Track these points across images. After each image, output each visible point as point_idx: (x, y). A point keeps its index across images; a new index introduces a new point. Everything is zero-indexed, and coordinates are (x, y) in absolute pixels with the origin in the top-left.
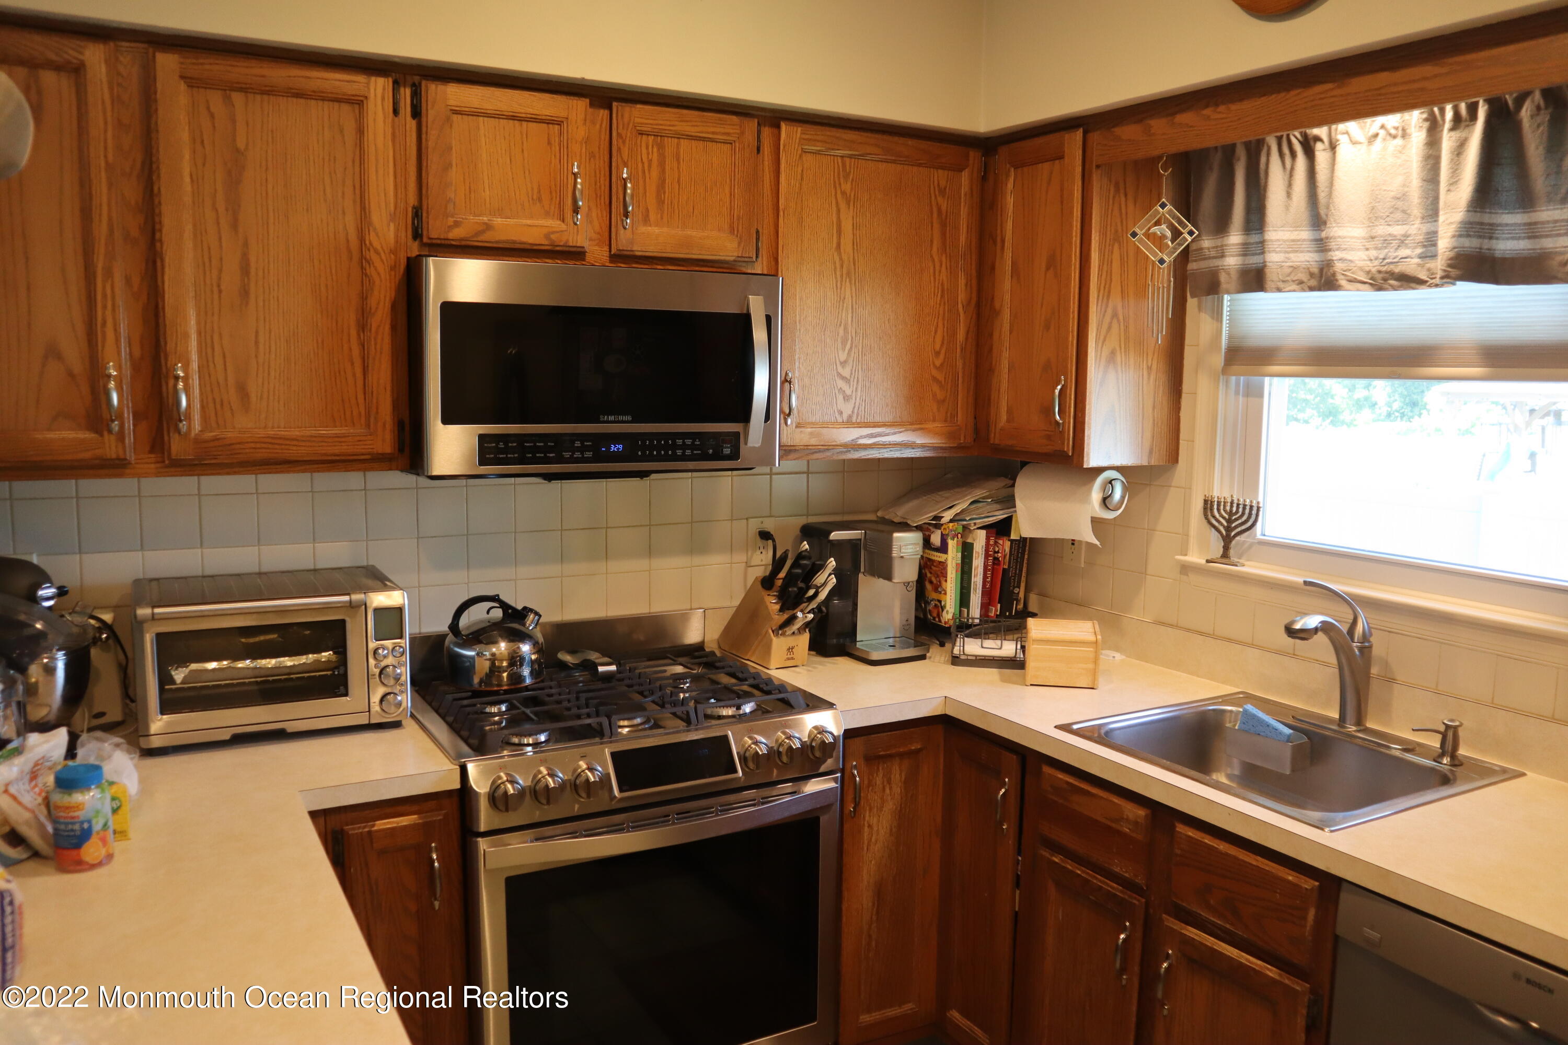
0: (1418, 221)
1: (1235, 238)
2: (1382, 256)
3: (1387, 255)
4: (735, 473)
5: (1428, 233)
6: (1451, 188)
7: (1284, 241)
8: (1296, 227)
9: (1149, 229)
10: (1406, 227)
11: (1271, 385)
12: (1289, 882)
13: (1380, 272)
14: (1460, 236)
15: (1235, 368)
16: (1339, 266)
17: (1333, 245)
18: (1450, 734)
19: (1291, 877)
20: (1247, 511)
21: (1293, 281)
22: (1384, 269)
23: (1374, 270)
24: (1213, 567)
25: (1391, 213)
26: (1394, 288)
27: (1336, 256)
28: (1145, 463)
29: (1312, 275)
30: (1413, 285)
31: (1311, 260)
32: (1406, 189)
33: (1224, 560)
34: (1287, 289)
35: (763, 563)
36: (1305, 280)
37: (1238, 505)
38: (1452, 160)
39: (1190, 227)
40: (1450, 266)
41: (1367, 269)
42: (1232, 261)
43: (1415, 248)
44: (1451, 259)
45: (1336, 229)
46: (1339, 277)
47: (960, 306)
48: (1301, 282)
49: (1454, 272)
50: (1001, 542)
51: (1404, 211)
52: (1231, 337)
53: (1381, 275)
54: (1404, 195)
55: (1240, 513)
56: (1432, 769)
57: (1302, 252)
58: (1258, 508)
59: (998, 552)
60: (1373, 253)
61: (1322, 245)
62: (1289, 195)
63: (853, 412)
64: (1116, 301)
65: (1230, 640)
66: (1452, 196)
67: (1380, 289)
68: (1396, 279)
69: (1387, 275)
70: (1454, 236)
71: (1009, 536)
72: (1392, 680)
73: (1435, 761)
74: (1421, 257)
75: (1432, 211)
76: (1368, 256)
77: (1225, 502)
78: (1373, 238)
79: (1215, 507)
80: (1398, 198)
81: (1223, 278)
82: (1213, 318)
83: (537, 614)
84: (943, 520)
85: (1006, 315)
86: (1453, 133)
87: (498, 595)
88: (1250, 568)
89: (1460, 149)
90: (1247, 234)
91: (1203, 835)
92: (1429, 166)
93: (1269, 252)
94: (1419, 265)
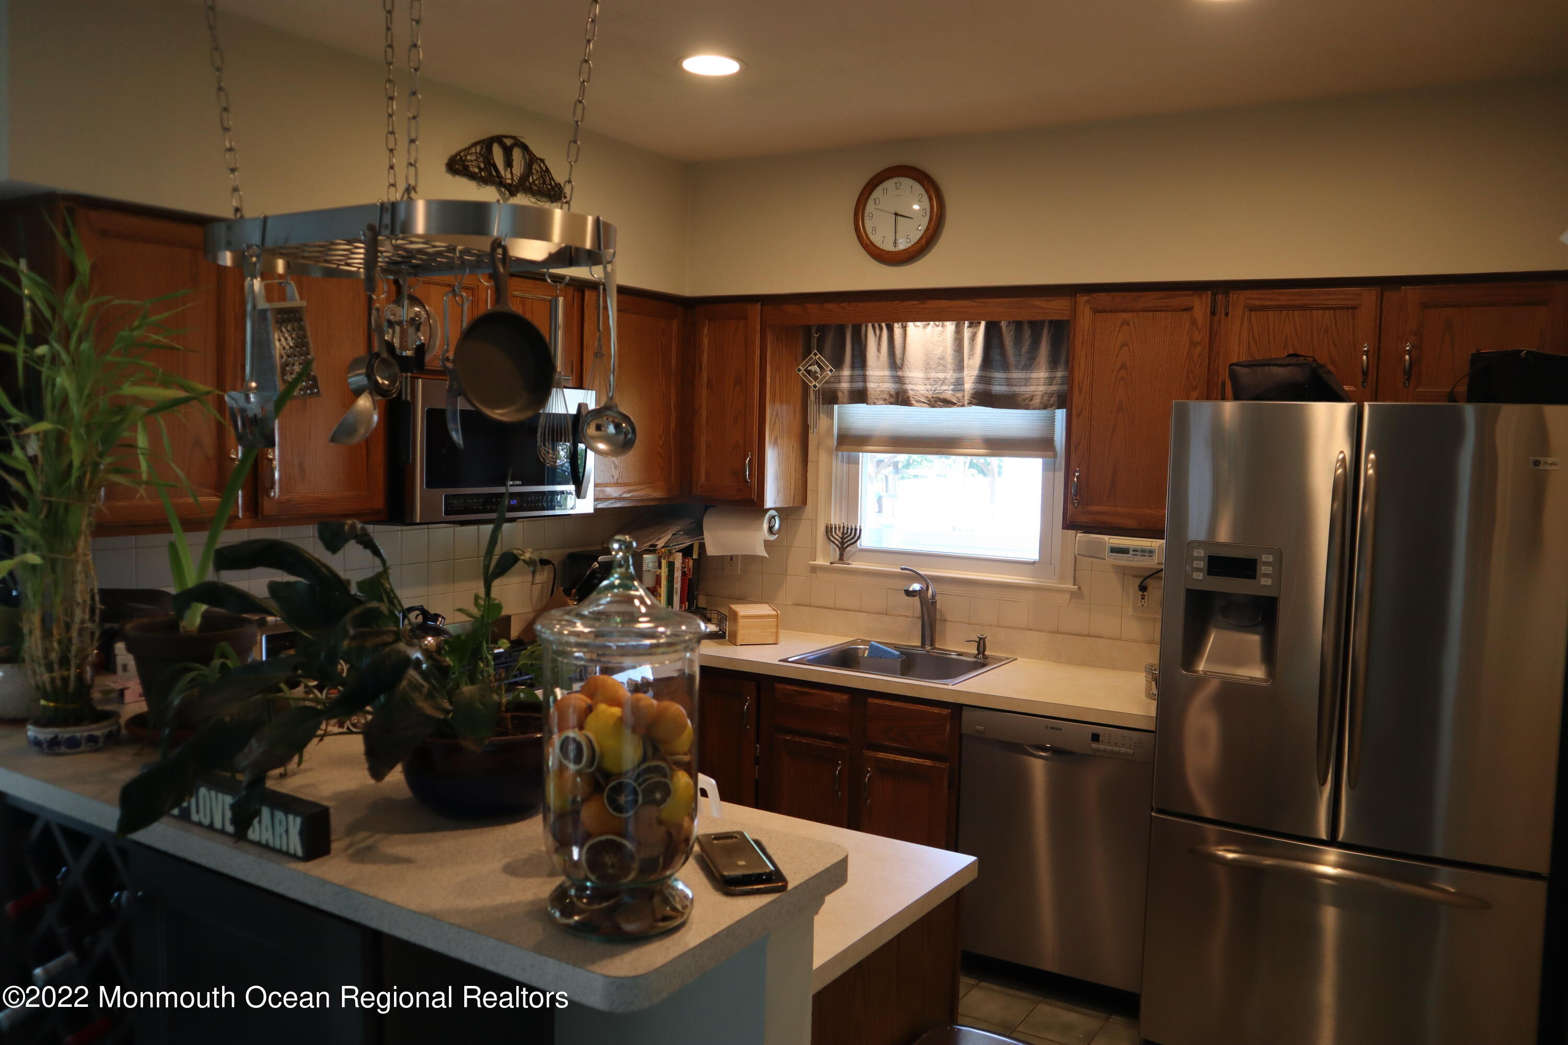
0: (951, 372)
1: (846, 372)
2: (933, 389)
3: (936, 388)
4: (525, 520)
5: (957, 378)
6: (971, 358)
7: (877, 376)
8: (883, 369)
9: (807, 367)
10: (945, 374)
11: (862, 457)
12: (936, 713)
13: (933, 397)
14: (977, 383)
15: (844, 447)
16: (911, 393)
17: (907, 381)
18: (982, 642)
19: (936, 710)
20: (853, 532)
21: (881, 399)
22: (935, 396)
23: (930, 396)
24: (836, 566)
25: (938, 366)
26: (941, 407)
27: (909, 387)
28: (792, 505)
29: (891, 396)
30: (950, 405)
31: (890, 387)
32: (944, 354)
33: (841, 562)
34: (878, 403)
35: (541, 582)
36: (887, 398)
37: (848, 528)
38: (970, 343)
39: (831, 367)
40: (972, 398)
41: (926, 395)
42: (845, 385)
43: (950, 385)
44: (972, 394)
45: (908, 372)
46: (911, 399)
47: (672, 406)
48: (885, 400)
49: (974, 401)
50: (687, 561)
51: (944, 366)
52: (839, 429)
53: (934, 399)
54: (943, 357)
55: (849, 534)
56: (976, 662)
57: (885, 382)
58: (860, 530)
59: (685, 568)
60: (929, 387)
61: (899, 380)
62: (879, 350)
63: (619, 476)
64: (777, 406)
65: (845, 610)
66: (971, 362)
67: (933, 406)
68: (941, 402)
69: (936, 399)
70: (973, 383)
71: (692, 556)
72: (945, 621)
73: (975, 657)
74: (953, 390)
75: (960, 366)
76: (926, 388)
77: (839, 528)
78: (928, 379)
79: (833, 530)
80: (941, 359)
81: (840, 395)
82: (828, 417)
83: (443, 618)
84: (658, 546)
85: (704, 412)
86: (969, 329)
87: (422, 606)
88: (856, 565)
89: (973, 337)
90: (853, 370)
91: (884, 701)
92: (957, 344)
93: (869, 382)
94: (952, 394)
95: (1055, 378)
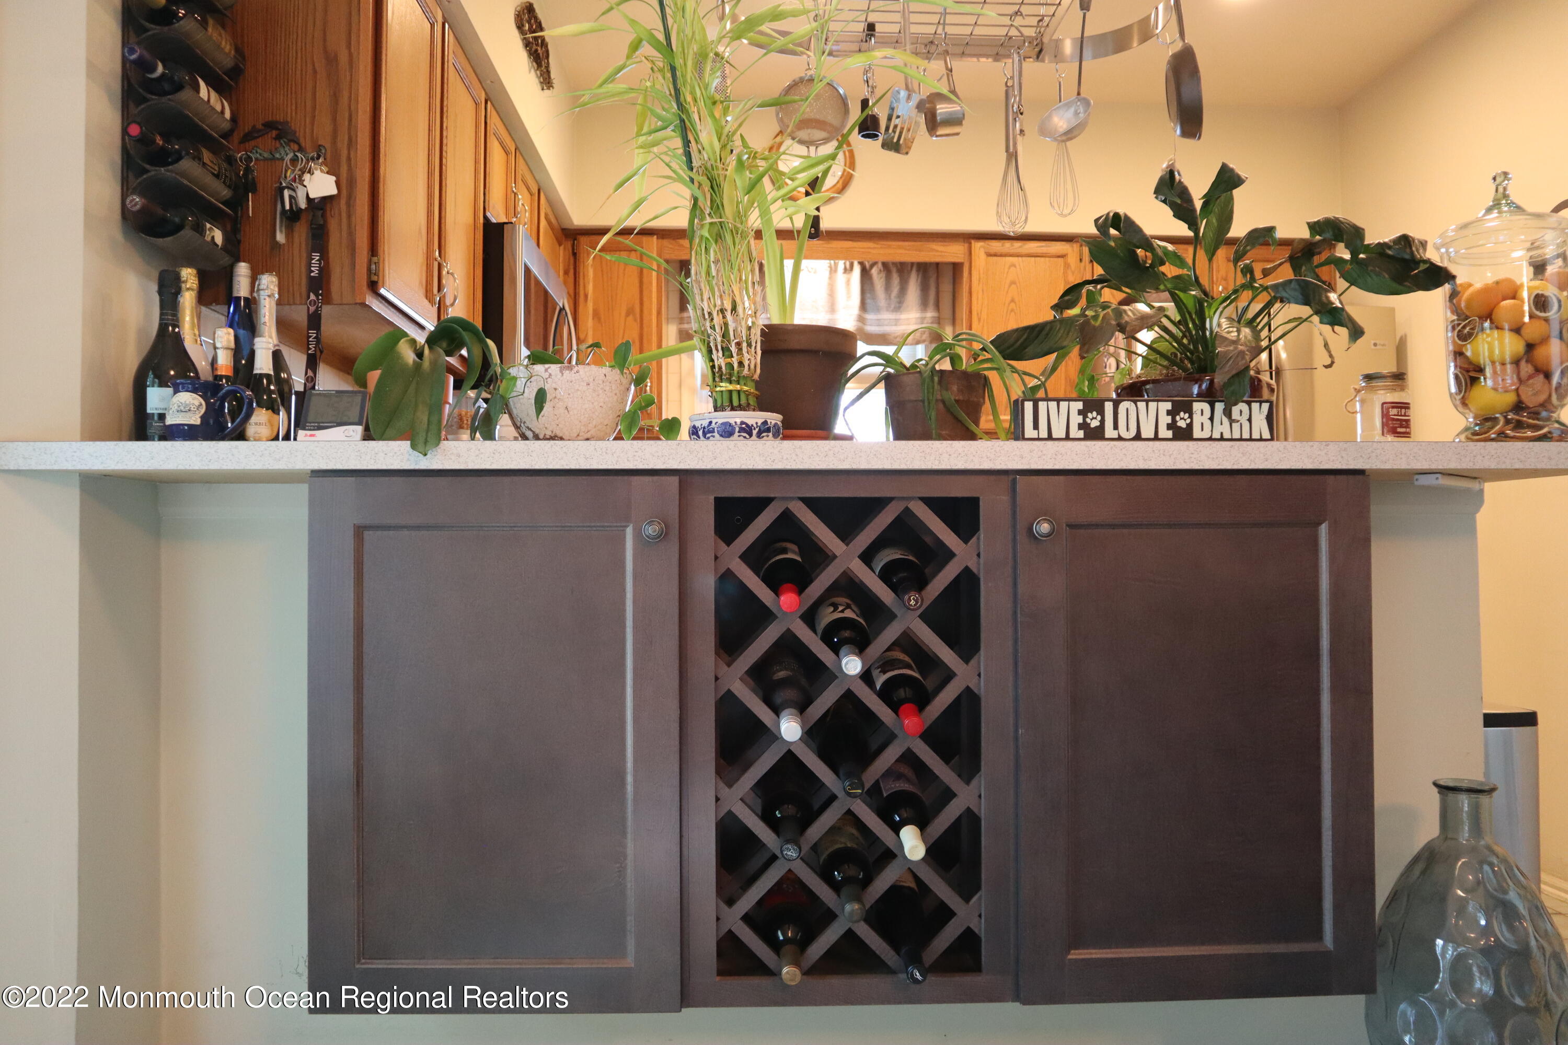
95: (925, 318)
